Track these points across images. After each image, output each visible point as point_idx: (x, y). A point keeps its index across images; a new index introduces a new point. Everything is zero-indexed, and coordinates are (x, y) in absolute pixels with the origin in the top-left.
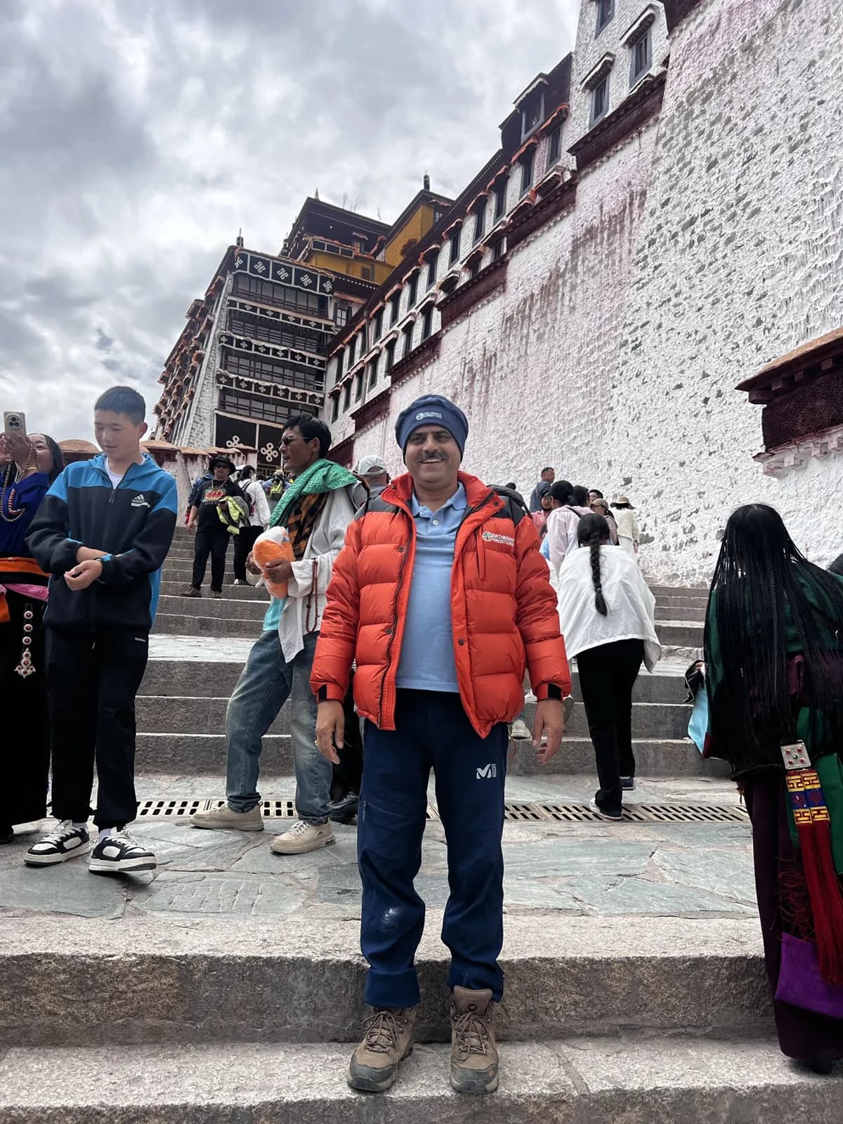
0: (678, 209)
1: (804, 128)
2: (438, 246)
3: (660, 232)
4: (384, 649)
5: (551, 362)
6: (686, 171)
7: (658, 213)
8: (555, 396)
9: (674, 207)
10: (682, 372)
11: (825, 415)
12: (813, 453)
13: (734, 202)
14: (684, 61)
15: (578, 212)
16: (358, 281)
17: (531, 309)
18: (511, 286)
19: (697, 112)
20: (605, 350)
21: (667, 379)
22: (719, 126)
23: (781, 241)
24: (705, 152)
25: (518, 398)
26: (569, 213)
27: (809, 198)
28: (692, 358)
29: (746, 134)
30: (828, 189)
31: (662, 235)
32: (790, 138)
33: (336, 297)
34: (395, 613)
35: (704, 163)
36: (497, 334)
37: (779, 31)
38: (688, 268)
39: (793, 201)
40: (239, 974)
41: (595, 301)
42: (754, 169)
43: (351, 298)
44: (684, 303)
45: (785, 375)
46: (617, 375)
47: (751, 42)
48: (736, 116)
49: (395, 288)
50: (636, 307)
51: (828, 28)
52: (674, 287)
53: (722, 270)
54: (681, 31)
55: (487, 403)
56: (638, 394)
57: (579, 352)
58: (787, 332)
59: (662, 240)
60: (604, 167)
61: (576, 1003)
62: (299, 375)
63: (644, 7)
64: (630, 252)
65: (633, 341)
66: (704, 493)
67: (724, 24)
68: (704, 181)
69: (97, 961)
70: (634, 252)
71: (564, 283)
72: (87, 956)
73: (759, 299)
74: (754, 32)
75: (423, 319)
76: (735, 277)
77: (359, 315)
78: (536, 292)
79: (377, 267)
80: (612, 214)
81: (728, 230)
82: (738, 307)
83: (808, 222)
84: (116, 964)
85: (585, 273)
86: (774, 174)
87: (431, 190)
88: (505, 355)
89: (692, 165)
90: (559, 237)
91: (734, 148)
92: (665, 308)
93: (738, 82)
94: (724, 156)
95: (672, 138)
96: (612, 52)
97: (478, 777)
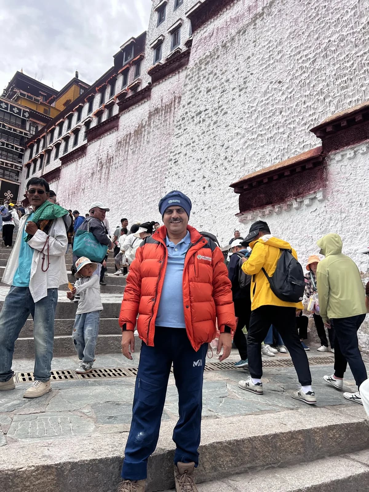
0: (194, 106)
1: (245, 83)
2: (82, 105)
3: (187, 115)
4: (150, 308)
5: (138, 164)
6: (198, 91)
7: (186, 107)
8: (140, 179)
9: (193, 105)
10: (195, 175)
11: (264, 201)
12: (259, 215)
13: (217, 108)
14: (198, 46)
15: (151, 101)
16: (42, 114)
17: (129, 139)
18: (120, 128)
19: (203, 68)
20: (162, 162)
21: (188, 177)
22: (211, 76)
23: (235, 126)
24: (206, 85)
25: (123, 178)
26: (148, 100)
27: (246, 111)
28: (199, 170)
29: (223, 81)
30: (254, 109)
31: (187, 116)
32: (240, 86)
33: (30, 120)
34: (156, 292)
35: (205, 90)
36: (114, 148)
37: (237, 42)
38: (198, 132)
39: (240, 111)
40: (86, 469)
41: (158, 140)
42: (225, 96)
43: (38, 122)
44: (196, 146)
45: (249, 183)
46: (167, 173)
47: (226, 44)
48: (219, 73)
49: (61, 120)
50: (176, 145)
51: (255, 44)
52: (192, 139)
53: (212, 135)
54: (197, 33)
55: (108, 178)
56: (176, 182)
57: (151, 161)
58: (237, 163)
59: (188, 118)
60: (163, 83)
61: (231, 461)
62: (9, 154)
63: (178, 19)
64: (174, 121)
65: (174, 160)
66: (202, 226)
67: (215, 34)
68: (205, 97)
69: (14, 472)
70: (175, 121)
71: (145, 130)
72: (9, 470)
73: (226, 149)
74: (227, 40)
75: (74, 136)
76: (217, 138)
77: (42, 131)
78: (132, 132)
79: (51, 109)
80: (167, 104)
81: (215, 119)
82: (218, 151)
83: (246, 121)
84: (24, 472)
85: (154, 127)
86: (233, 99)
87: (79, 78)
88: (117, 158)
89: (201, 89)
90: (143, 110)
91: (218, 86)
92: (188, 147)
93: (220, 59)
94: (214, 88)
95: (192, 77)
96: (164, 35)
97: (194, 366)
